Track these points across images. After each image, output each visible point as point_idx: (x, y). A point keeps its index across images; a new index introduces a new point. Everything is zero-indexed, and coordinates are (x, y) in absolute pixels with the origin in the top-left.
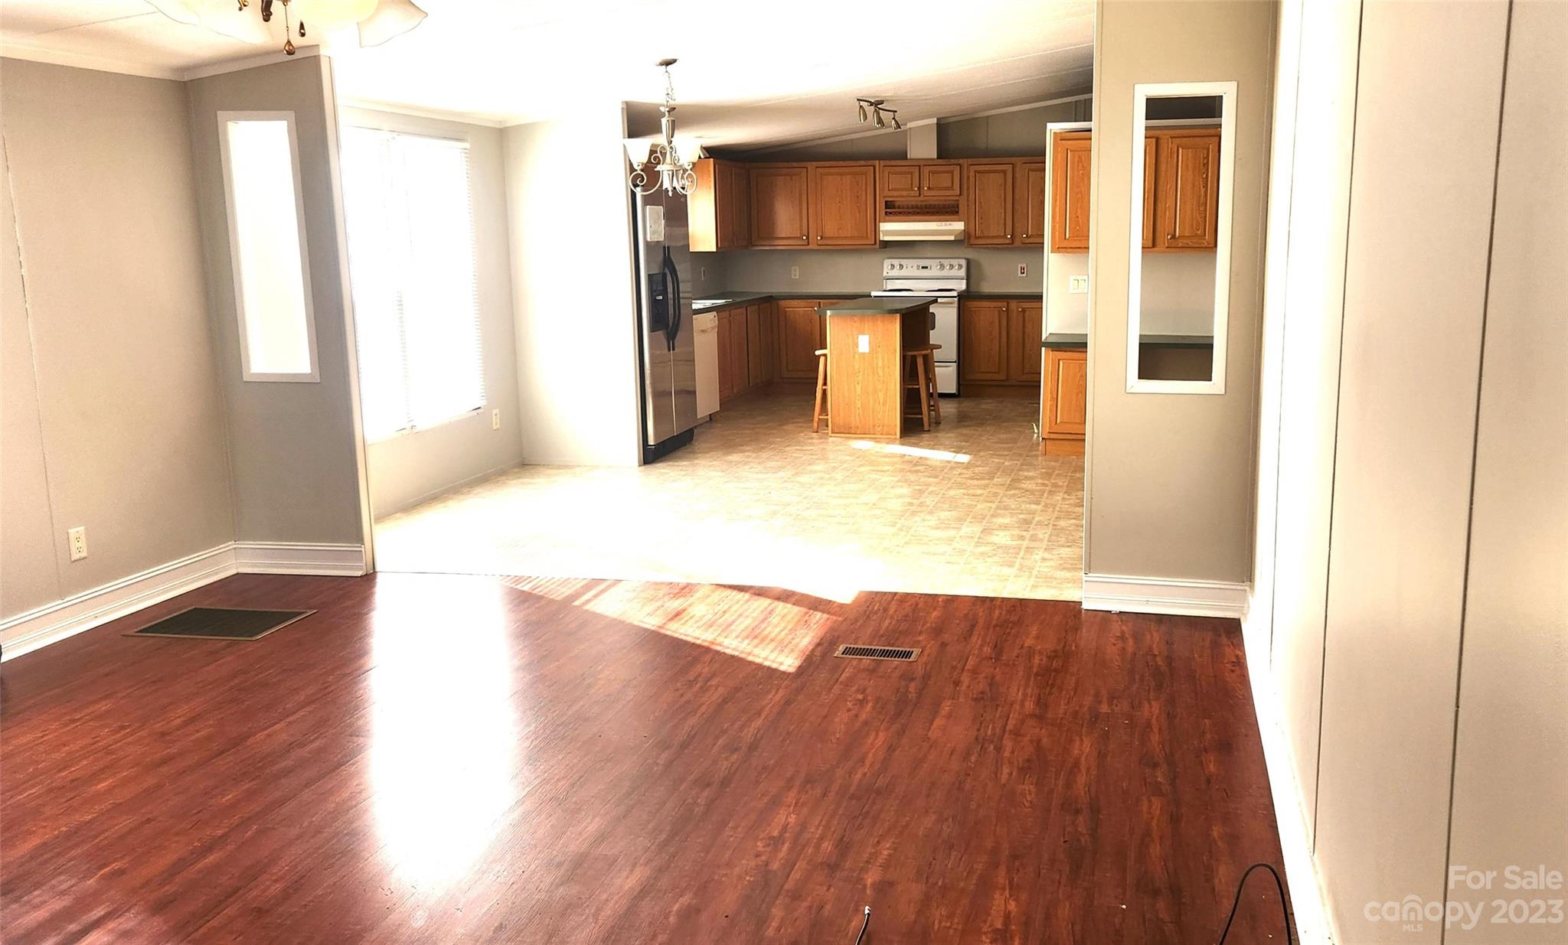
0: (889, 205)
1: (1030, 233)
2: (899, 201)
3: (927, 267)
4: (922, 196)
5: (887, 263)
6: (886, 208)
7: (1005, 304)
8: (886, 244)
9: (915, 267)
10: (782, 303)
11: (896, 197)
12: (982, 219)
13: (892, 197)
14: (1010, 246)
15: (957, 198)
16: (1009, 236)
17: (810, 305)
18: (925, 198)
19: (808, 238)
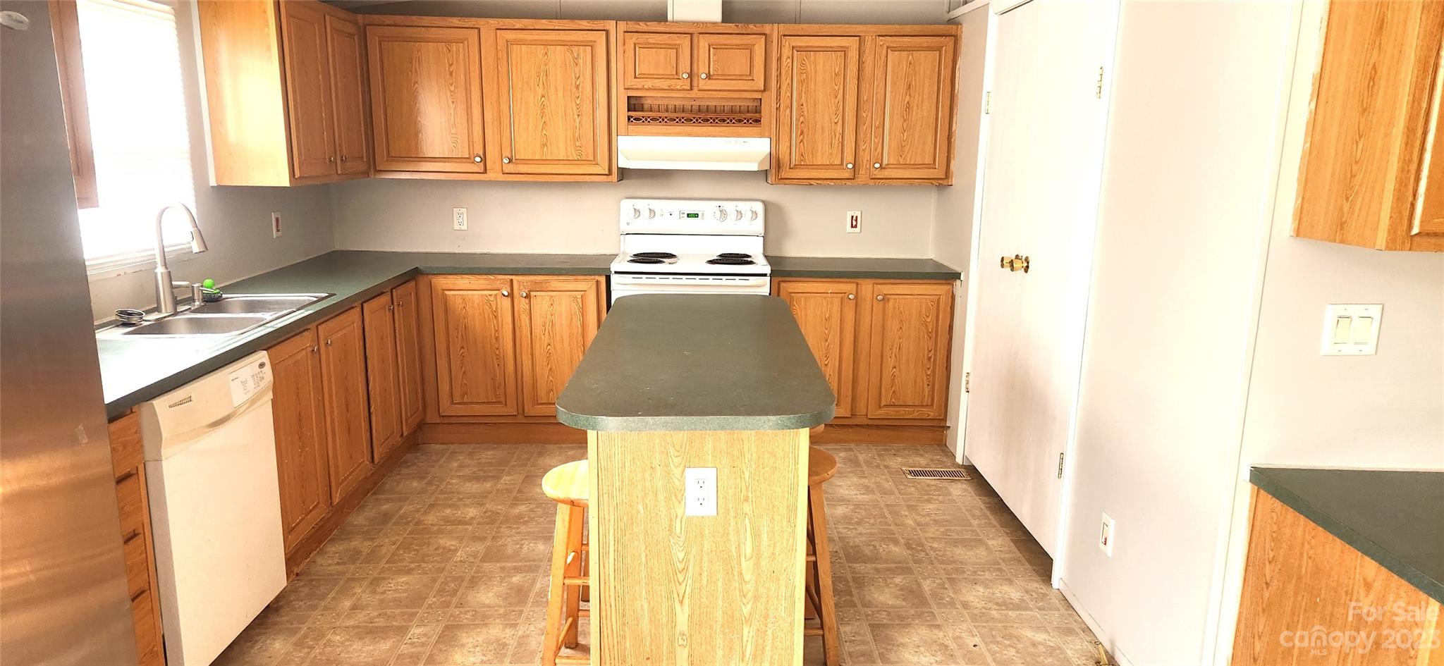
0: (634, 105)
1: (885, 162)
2: (653, 97)
3: (696, 216)
4: (695, 89)
5: (627, 205)
6: (628, 111)
7: (854, 286)
8: (624, 174)
9: (676, 215)
10: (441, 282)
11: (649, 89)
12: (802, 133)
13: (643, 89)
14: (848, 183)
15: (757, 96)
16: (850, 166)
17: (496, 286)
18: (701, 94)
19: (484, 160)
